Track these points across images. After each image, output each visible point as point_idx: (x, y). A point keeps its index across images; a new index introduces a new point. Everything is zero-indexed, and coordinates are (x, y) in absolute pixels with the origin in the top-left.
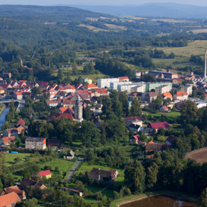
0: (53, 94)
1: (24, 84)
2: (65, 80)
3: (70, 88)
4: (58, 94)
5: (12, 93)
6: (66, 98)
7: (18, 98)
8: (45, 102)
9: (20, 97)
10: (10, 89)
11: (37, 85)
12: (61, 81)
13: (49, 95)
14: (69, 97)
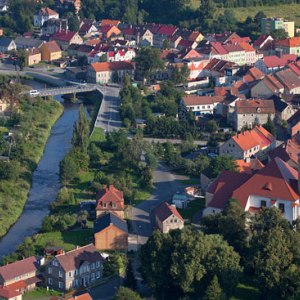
0: (196, 69)
1: (115, 30)
2: (221, 20)
3: (239, 49)
4: (209, 67)
5: (82, 62)
6: (237, 84)
7: (98, 79)
8: (178, 100)
9: (103, 76)
10: (76, 47)
11: (148, 36)
12: (210, 22)
13: (186, 71)
14: (245, 79)
